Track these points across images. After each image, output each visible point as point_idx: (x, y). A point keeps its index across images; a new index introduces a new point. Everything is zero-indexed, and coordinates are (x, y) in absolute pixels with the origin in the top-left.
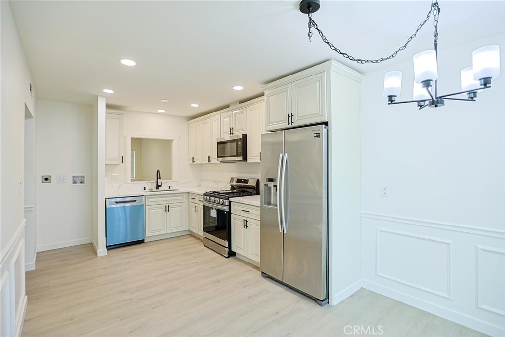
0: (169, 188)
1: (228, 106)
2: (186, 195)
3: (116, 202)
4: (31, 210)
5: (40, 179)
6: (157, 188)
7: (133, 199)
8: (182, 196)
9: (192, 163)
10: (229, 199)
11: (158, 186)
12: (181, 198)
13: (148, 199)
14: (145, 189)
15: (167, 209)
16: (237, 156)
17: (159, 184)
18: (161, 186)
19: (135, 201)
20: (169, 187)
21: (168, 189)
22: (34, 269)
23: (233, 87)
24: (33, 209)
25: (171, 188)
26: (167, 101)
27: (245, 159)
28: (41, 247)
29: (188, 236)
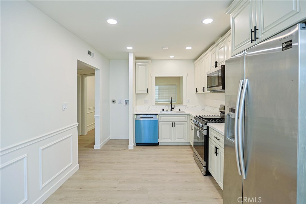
0: (180, 110)
1: (214, 43)
2: (188, 116)
3: (141, 117)
4: (99, 118)
5: (111, 102)
6: (171, 110)
7: (151, 116)
8: (185, 117)
11: (172, 109)
12: (184, 118)
14: (163, 110)
15: (173, 125)
16: (219, 86)
17: (173, 107)
18: (174, 108)
19: (152, 117)
20: (180, 109)
21: (178, 110)
22: (100, 148)
23: (203, 20)
24: (99, 117)
25: (181, 111)
26: (167, 48)
27: (224, 88)
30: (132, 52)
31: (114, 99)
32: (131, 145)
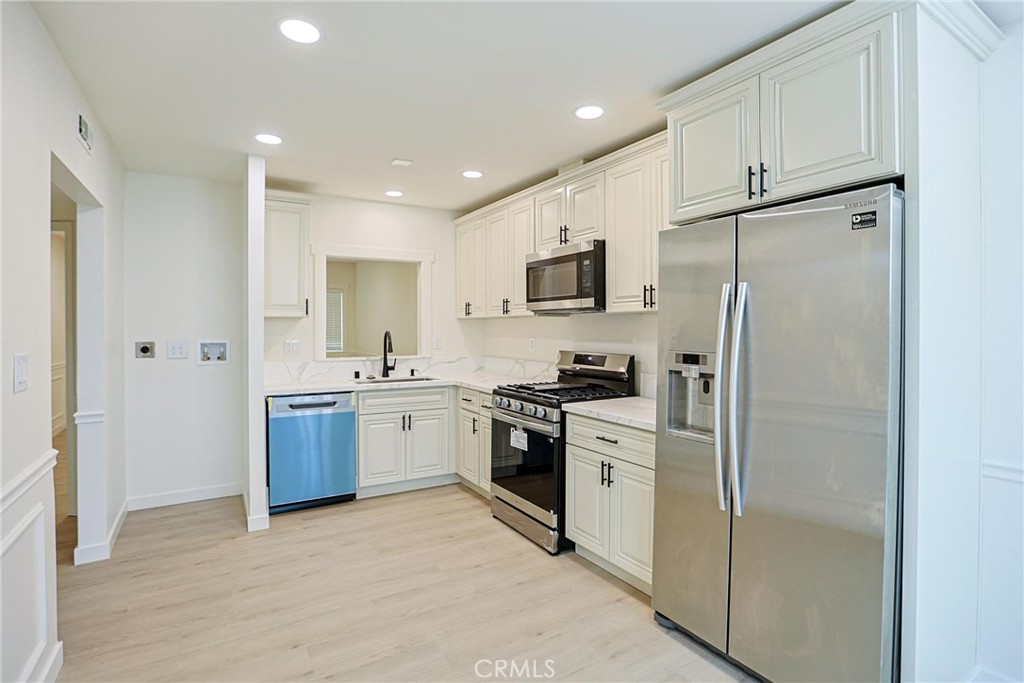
0: (412, 374)
1: (554, 174)
2: (451, 390)
3: (291, 406)
4: (102, 422)
5: (131, 350)
6: (385, 374)
7: (328, 398)
8: (442, 393)
9: (463, 315)
10: (560, 407)
11: (387, 370)
12: (439, 397)
13: (364, 400)
14: (357, 375)
15: (407, 423)
16: (580, 295)
17: (390, 364)
18: (393, 368)
19: (335, 403)
20: (412, 371)
21: (408, 375)
22: (108, 557)
23: (577, 109)
24: (104, 419)
25: (417, 375)
26: (407, 164)
27: (601, 304)
28: (133, 501)
29: (455, 488)
30: (260, 156)
31: (145, 339)
32: (258, 515)
